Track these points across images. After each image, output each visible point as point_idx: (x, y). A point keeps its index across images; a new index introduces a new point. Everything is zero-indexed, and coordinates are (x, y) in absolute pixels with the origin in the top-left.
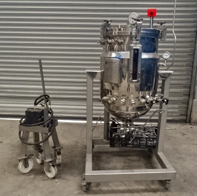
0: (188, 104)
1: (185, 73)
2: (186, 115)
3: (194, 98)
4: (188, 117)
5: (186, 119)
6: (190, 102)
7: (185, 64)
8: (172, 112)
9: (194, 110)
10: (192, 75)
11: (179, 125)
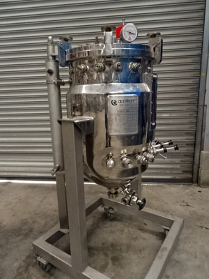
0: (194, 157)
1: (187, 114)
2: (192, 173)
3: (202, 149)
4: (195, 176)
5: (192, 178)
6: (197, 155)
7: (186, 101)
8: (171, 169)
9: (202, 166)
10: (197, 117)
11: (181, 186)
